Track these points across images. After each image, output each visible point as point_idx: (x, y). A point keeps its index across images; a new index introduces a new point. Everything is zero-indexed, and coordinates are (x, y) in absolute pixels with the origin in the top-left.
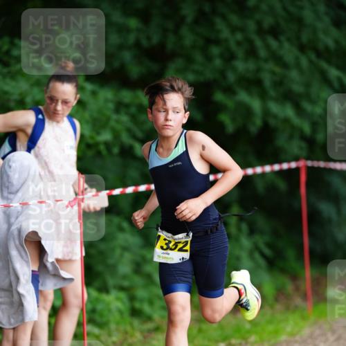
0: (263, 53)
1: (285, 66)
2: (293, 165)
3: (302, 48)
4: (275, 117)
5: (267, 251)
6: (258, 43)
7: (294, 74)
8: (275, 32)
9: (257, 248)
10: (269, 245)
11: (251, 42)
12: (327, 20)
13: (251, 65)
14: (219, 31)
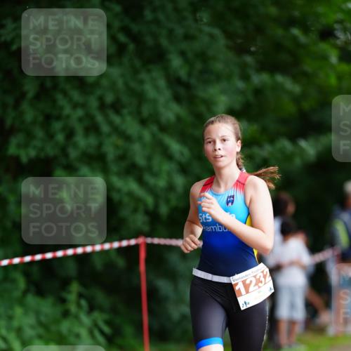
0: (105, 128)
1: (128, 138)
2: (133, 242)
3: (143, 122)
4: (119, 191)
5: (106, 329)
6: (100, 118)
7: (136, 147)
8: (117, 107)
9: (96, 325)
10: (108, 323)
13: (93, 140)
14: (61, 108)
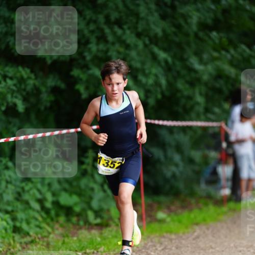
0: (110, 38)
1: (127, 47)
3: (139, 35)
6: (107, 31)
7: (133, 54)
8: (119, 23)
11: (102, 30)
12: (156, 14)
